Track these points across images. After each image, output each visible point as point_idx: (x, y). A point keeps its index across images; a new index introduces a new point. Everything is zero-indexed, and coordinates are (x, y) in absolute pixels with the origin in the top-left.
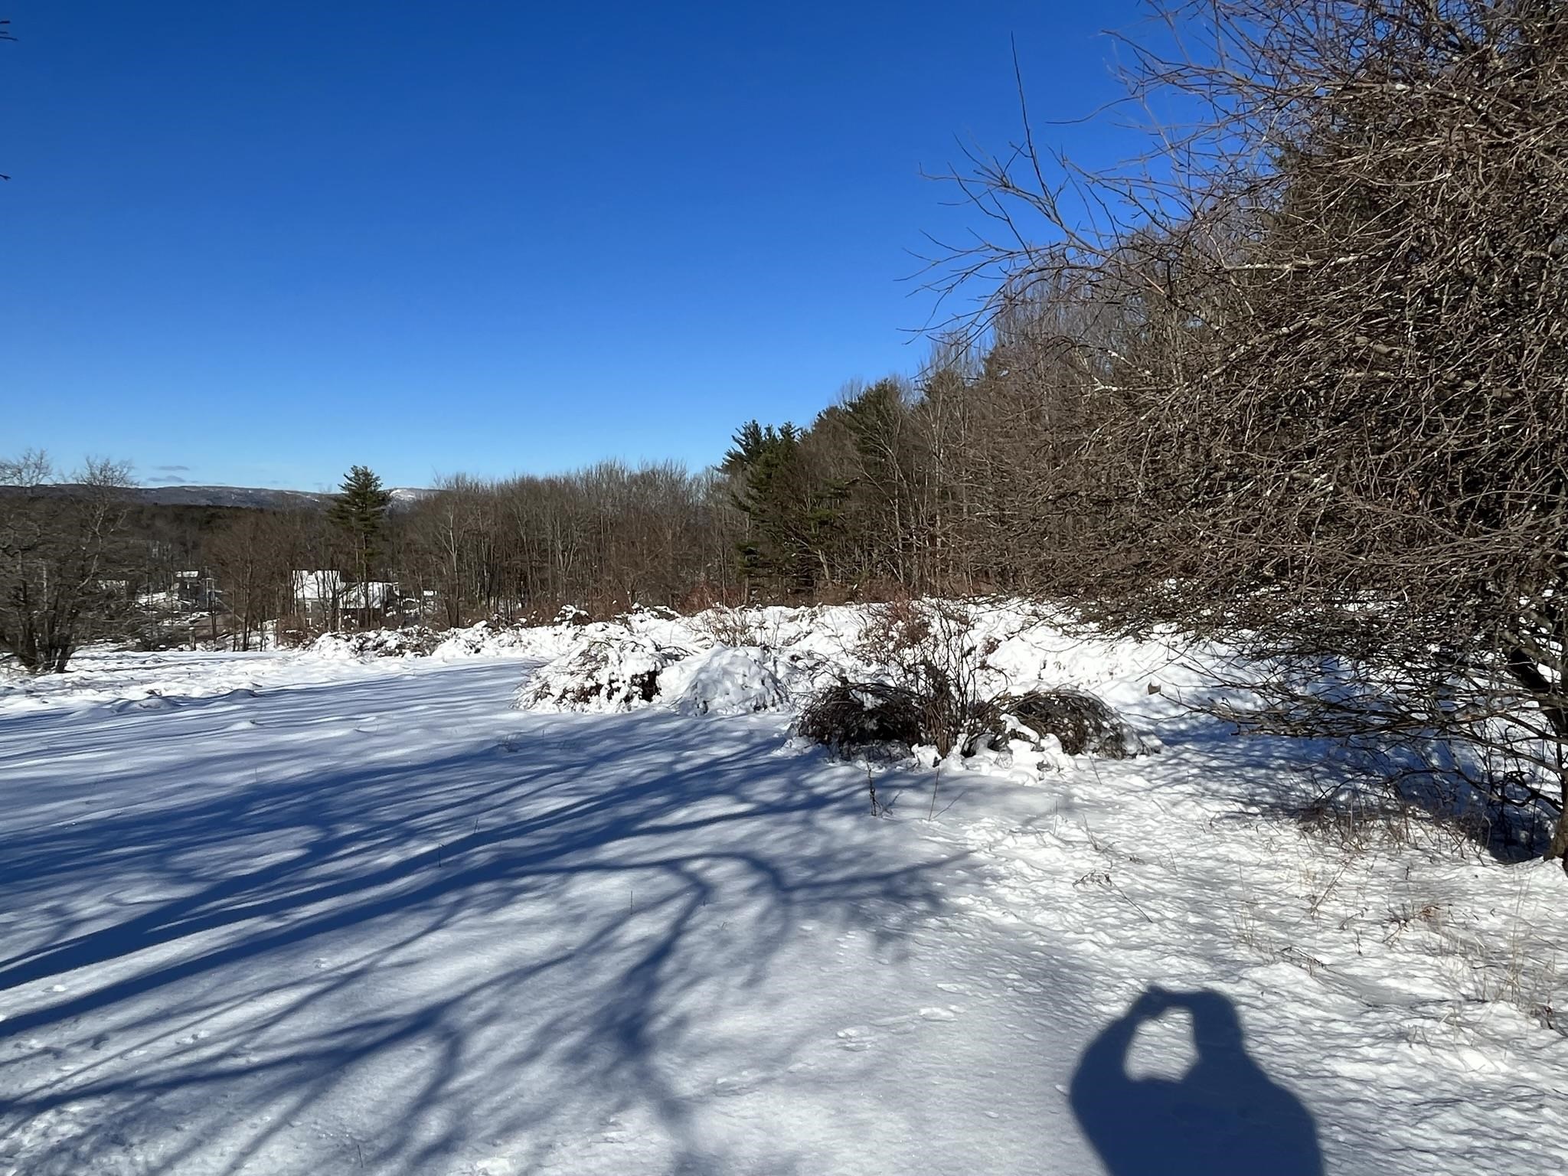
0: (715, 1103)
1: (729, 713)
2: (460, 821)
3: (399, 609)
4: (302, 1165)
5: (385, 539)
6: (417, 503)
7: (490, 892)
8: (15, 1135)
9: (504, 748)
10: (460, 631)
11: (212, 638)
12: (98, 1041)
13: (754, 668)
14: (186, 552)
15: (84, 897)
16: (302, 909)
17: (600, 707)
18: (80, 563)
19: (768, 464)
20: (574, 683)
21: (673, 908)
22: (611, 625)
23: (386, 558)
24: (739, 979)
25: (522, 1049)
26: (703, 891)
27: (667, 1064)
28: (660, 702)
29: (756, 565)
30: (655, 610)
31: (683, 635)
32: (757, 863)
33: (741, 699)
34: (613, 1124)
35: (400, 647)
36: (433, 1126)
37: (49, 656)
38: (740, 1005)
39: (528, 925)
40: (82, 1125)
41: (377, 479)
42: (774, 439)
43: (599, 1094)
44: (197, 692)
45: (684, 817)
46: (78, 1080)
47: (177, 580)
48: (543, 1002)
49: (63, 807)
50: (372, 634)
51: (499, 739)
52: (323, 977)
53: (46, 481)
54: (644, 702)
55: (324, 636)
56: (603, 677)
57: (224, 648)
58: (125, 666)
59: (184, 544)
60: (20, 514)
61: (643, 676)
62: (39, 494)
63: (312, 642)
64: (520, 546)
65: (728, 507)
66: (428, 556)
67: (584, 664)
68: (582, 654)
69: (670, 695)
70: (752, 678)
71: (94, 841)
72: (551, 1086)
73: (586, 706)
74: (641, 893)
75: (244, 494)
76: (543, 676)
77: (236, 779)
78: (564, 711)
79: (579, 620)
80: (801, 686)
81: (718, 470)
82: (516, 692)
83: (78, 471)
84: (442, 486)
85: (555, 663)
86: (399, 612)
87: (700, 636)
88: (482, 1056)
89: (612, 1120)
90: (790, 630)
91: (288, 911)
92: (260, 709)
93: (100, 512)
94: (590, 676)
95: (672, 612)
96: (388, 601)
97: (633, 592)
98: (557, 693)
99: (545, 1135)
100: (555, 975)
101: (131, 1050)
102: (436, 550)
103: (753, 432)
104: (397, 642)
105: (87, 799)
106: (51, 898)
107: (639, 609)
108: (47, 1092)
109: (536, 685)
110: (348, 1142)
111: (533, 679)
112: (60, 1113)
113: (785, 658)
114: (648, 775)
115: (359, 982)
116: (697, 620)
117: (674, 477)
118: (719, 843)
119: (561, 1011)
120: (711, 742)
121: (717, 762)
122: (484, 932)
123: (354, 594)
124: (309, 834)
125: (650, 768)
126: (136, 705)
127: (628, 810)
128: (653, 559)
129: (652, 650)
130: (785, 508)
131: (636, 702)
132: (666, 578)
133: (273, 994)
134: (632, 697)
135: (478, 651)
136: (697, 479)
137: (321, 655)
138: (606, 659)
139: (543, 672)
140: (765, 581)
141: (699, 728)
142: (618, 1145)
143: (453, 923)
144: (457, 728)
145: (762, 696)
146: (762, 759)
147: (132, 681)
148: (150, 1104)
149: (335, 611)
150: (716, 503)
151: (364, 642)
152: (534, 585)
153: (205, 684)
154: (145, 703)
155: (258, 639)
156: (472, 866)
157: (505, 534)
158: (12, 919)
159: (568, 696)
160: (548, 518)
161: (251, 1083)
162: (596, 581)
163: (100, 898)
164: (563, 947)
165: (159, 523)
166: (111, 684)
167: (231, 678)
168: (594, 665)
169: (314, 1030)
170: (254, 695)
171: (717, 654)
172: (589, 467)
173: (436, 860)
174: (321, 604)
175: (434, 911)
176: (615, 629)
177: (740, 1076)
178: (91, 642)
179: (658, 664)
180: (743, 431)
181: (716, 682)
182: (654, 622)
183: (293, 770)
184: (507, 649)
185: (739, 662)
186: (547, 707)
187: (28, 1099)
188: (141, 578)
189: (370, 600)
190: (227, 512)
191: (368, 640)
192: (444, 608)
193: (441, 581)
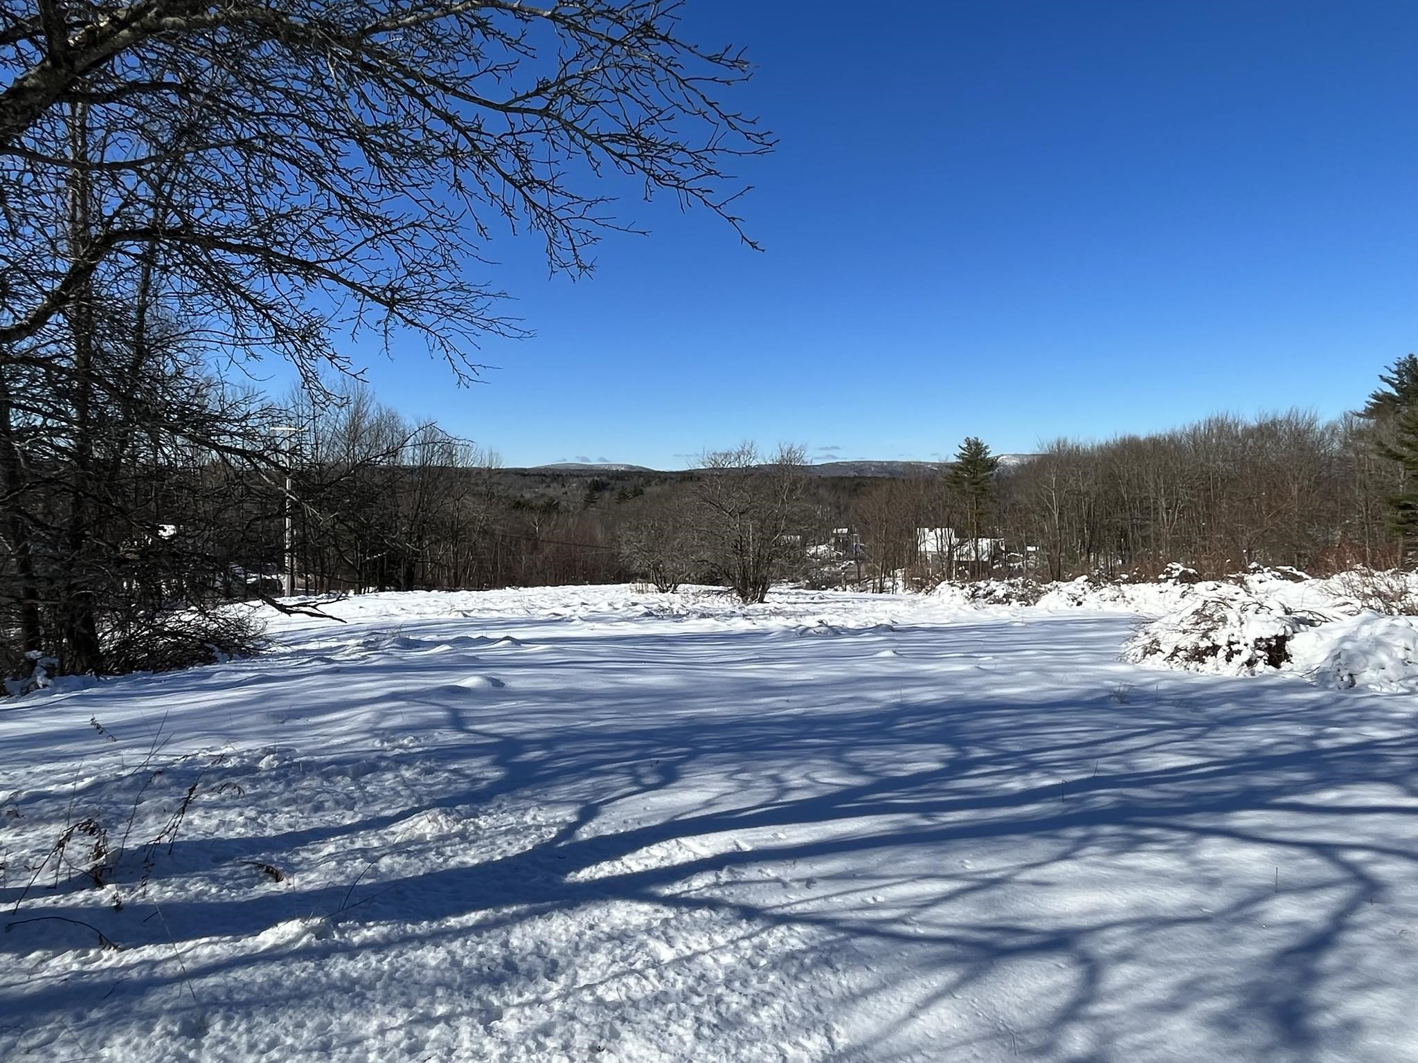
1: (1385, 690)
2: (1078, 762)
3: (1005, 562)
4: (966, 1034)
5: (992, 500)
6: (1021, 467)
7: (1113, 835)
8: (764, 935)
9: (1116, 699)
10: (1062, 584)
11: (857, 582)
12: (809, 882)
14: (840, 513)
15: (791, 771)
16: (946, 814)
17: (1217, 669)
18: (774, 522)
20: (1188, 642)
21: (1330, 898)
22: (1224, 585)
23: (994, 517)
25: (1162, 997)
26: (1369, 887)
28: (1291, 670)
29: (1414, 522)
30: (1278, 570)
31: (1318, 599)
33: (1403, 675)
35: (1007, 596)
36: (1078, 1041)
37: (754, 591)
39: (1158, 877)
40: (804, 943)
41: (986, 447)
44: (851, 624)
45: (1336, 799)
46: (799, 908)
47: (833, 535)
48: (1182, 956)
49: (771, 702)
50: (982, 584)
51: (1109, 689)
52: (970, 877)
54: (1271, 668)
55: (943, 584)
56: (1221, 638)
57: (866, 590)
58: (799, 600)
59: (838, 508)
60: (739, 488)
61: (1269, 640)
63: (933, 588)
64: (1120, 504)
65: (1374, 456)
66: (1031, 516)
67: (1198, 624)
68: (1196, 612)
69: (1304, 663)
71: (793, 730)
72: (1198, 1044)
73: (1201, 666)
74: (1287, 872)
75: (881, 466)
76: (1152, 631)
77: (885, 697)
78: (1176, 669)
79: (1185, 578)
81: (1359, 415)
82: (1123, 645)
84: (1045, 450)
85: (1165, 620)
86: (1004, 565)
87: (1340, 600)
88: (1120, 991)
91: (935, 814)
92: (898, 641)
93: (787, 484)
94: (1205, 635)
95: (1299, 573)
96: (995, 555)
97: (1249, 551)
98: (1168, 650)
100: (1191, 933)
101: (831, 896)
102: (1038, 510)
103: (1410, 369)
104: (1004, 592)
105: (786, 698)
106: (771, 768)
107: (1259, 569)
108: (780, 911)
109: (1145, 640)
110: (1002, 1028)
111: (1141, 634)
112: (790, 929)
114: (1285, 746)
115: (999, 888)
116: (1335, 581)
117: (1301, 427)
118: (1386, 837)
119: (1202, 971)
120: (1362, 720)
121: (1372, 744)
122: (1112, 873)
123: (966, 549)
124: (946, 752)
125: (1286, 739)
126: (811, 631)
127: (1262, 780)
128: (1275, 516)
129: (1281, 613)
131: (1260, 667)
132: (1291, 537)
133: (931, 881)
134: (1256, 662)
135: (1079, 604)
136: (1331, 428)
137: (940, 599)
138: (1224, 620)
139: (1152, 628)
141: (1345, 702)
143: (1081, 857)
144: (1067, 674)
147: (808, 613)
148: (847, 942)
149: (950, 563)
150: (1357, 453)
151: (976, 590)
152: (1135, 543)
153: (857, 618)
154: (818, 630)
155: (890, 584)
156: (1094, 806)
157: (1106, 493)
158: (749, 778)
159: (1181, 654)
160: (1151, 476)
161: (919, 950)
162: (1204, 539)
163: (801, 774)
164: (1198, 907)
165: (821, 491)
166: (793, 614)
167: (874, 615)
168: (1209, 624)
169: (964, 920)
170: (893, 630)
171: (1366, 622)
172: (1195, 423)
173: (1059, 795)
174: (939, 556)
175: (1060, 841)
176: (1228, 589)
178: (779, 581)
179: (1289, 629)
180: (1395, 368)
181: (1365, 653)
182: (1276, 583)
183: (928, 695)
184: (1109, 603)
185: (1398, 632)
186: (1157, 664)
187: (770, 912)
188: (810, 533)
189: (980, 553)
190: (868, 481)
191: (979, 588)
192: (1046, 563)
193: (1043, 537)
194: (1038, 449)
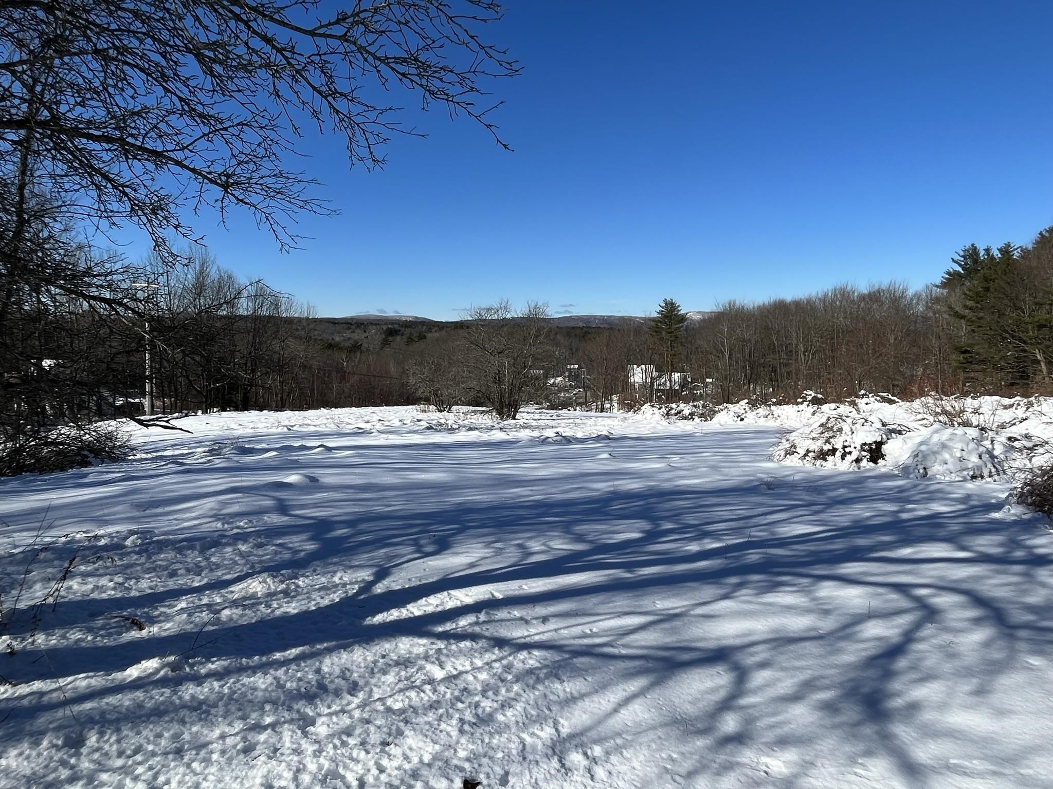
0: (948, 776)
1: (947, 479)
2: (737, 531)
3: (691, 390)
4: (653, 722)
5: (682, 344)
6: (703, 321)
7: (759, 581)
8: (511, 658)
9: (765, 487)
10: (730, 406)
11: (584, 404)
12: (545, 619)
13: (972, 445)
14: (573, 354)
15: (533, 541)
16: (644, 569)
17: (836, 465)
18: (524, 360)
19: (986, 279)
20: (815, 446)
21: (905, 621)
22: (842, 406)
23: (683, 357)
24: (967, 689)
25: (789, 691)
26: (930, 614)
27: (903, 734)
28: (885, 465)
29: (971, 362)
30: (878, 396)
31: (905, 415)
32: (978, 600)
33: (959, 468)
34: (860, 764)
35: (692, 414)
36: (730, 724)
37: (508, 411)
38: (966, 707)
39: (789, 609)
40: (540, 662)
41: (679, 306)
42: (992, 258)
43: (849, 740)
44: (579, 435)
45: (910, 554)
46: (537, 638)
47: (567, 370)
48: (803, 663)
49: (520, 492)
50: (674, 406)
51: (760, 479)
52: (658, 612)
53: (509, 316)
54: (871, 464)
55: (646, 405)
56: (838, 443)
57: (591, 410)
58: (542, 418)
59: (571, 349)
60: (497, 334)
61: (870, 444)
62: (505, 322)
63: (639, 409)
64: (772, 348)
65: (946, 316)
66: (710, 356)
67: (823, 433)
68: (822, 425)
69: (894, 460)
70: (970, 452)
71: (535, 511)
72: (812, 723)
73: (824, 463)
74: (876, 603)
75: (603, 319)
76: (791, 439)
77: (602, 487)
78: (807, 465)
79: (815, 401)
80: (1020, 461)
81: (937, 286)
82: (771, 449)
83: (524, 309)
84: (720, 309)
85: (800, 431)
86: (690, 392)
87: (920, 417)
88: (760, 688)
89: (860, 761)
90: (1006, 416)
91: (635, 569)
92: (614, 447)
93: (533, 331)
94: (827, 441)
95: (893, 398)
96: (684, 385)
97: (860, 382)
98: (802, 452)
99: (808, 755)
100: (811, 647)
101: (560, 629)
102: (714, 352)
103: (972, 254)
104: (690, 411)
105: (530, 488)
106: (518, 539)
107: (866, 395)
108: (523, 640)
109: (787, 445)
110: (679, 717)
111: (784, 441)
112: (529, 653)
113: (1002, 438)
114: (878, 518)
115: (679, 620)
116: (917, 404)
117: (897, 295)
118: (941, 578)
119: (817, 673)
120: (931, 499)
121: (937, 515)
122: (757, 607)
123: (663, 380)
124: (645, 525)
125: (880, 513)
126: (550, 440)
127: (861, 542)
128: (878, 357)
129: (879, 425)
130: (1001, 315)
131: (864, 463)
132: (888, 372)
133: (631, 616)
134: (861, 460)
135: (742, 420)
136: (917, 296)
137: (644, 417)
138: (840, 430)
139: (792, 437)
140: (980, 376)
141: (920, 487)
142: (866, 781)
143: (736, 597)
144: (732, 470)
145: (979, 468)
146: (980, 518)
147: (548, 427)
148: (571, 661)
149: (652, 391)
150: (935, 313)
151: (670, 410)
152: (782, 376)
153: (584, 430)
154: (554, 439)
155: (609, 406)
156: (747, 561)
157: (762, 340)
158: (502, 546)
159: (811, 454)
160: (794, 328)
161: (621, 665)
162: (829, 373)
163: (540, 543)
165: (559, 337)
166: (537, 427)
167: (596, 428)
168: (831, 434)
169: (654, 643)
170: (609, 439)
171: (936, 431)
172: (825, 290)
173: (723, 554)
174: (644, 385)
175: (723, 586)
176: (844, 409)
177: (972, 763)
178: (527, 405)
179: (884, 436)
180: (962, 253)
181: (935, 453)
182: (878, 405)
183: (633, 485)
184: (762, 419)
185: (957, 438)
186: (793, 461)
187: (515, 641)
188: (550, 368)
189: (673, 384)
190: (593, 330)
191: (672, 409)
192: (720, 390)
193: (718, 372)
194: (715, 308)
